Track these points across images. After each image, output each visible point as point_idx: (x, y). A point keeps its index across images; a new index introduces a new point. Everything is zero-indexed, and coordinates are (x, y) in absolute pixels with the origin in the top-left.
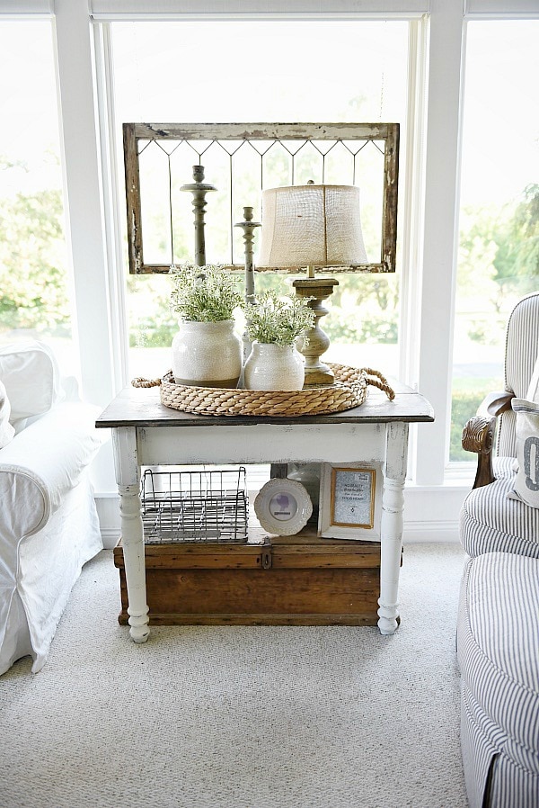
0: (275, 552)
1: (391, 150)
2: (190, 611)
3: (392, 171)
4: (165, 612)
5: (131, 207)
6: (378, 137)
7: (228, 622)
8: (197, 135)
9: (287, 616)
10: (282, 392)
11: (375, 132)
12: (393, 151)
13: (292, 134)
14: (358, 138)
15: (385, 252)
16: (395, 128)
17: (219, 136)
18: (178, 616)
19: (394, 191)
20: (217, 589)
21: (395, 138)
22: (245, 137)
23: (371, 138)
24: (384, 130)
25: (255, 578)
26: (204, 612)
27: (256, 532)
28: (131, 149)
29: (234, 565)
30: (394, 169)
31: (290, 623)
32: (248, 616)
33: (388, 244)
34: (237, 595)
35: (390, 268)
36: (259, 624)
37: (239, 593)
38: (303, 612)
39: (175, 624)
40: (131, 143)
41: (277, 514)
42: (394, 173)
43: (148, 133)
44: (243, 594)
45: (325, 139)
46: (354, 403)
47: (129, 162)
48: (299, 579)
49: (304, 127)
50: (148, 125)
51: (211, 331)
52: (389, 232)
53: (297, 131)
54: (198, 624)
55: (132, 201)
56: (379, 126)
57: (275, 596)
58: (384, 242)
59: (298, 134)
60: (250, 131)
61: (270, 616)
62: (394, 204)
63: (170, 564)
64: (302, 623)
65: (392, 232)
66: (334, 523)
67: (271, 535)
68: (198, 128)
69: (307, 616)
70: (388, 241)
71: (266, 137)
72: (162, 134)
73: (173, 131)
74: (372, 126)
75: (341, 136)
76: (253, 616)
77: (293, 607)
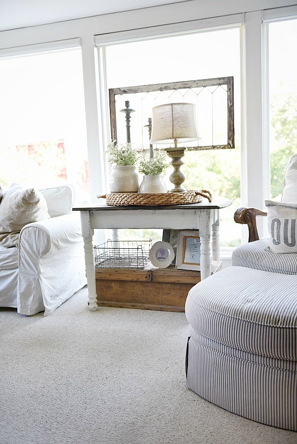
0: (154, 274)
1: (230, 89)
2: (118, 301)
3: (231, 99)
4: (107, 300)
5: (112, 125)
6: (223, 84)
7: (134, 307)
8: (140, 91)
9: (160, 306)
10: (147, 194)
11: (222, 81)
12: (231, 90)
13: (182, 86)
14: (213, 85)
15: (229, 138)
16: (231, 78)
17: (149, 90)
18: (113, 302)
19: (232, 109)
20: (129, 291)
21: (232, 83)
22: (161, 89)
23: (220, 84)
24: (226, 80)
25: (146, 286)
26: (124, 302)
27: (149, 266)
28: (112, 100)
29: (135, 279)
30: (231, 98)
31: (161, 310)
32: (143, 305)
33: (230, 135)
34: (138, 295)
35: (232, 146)
36: (147, 309)
37: (139, 293)
38: (168, 305)
39: (111, 306)
40: (112, 97)
41: (159, 258)
42: (232, 100)
43: (119, 92)
44: (141, 294)
45: (198, 87)
46: (186, 202)
47: (111, 105)
48: (165, 288)
49: (187, 83)
50: (119, 88)
51: (122, 170)
52: (230, 128)
53: (184, 85)
54: (121, 307)
55: (113, 122)
56: (223, 78)
57: (155, 296)
58: (228, 134)
59: (185, 86)
60: (163, 87)
61: (153, 306)
62: (232, 115)
63: (108, 277)
64: (167, 310)
65: (232, 129)
66: (183, 263)
67: (155, 268)
68: (140, 88)
69: (169, 307)
70: (230, 134)
71: (170, 89)
72: (125, 92)
73: (130, 90)
74: (220, 79)
75: (205, 85)
76: (145, 305)
77: (163, 302)
